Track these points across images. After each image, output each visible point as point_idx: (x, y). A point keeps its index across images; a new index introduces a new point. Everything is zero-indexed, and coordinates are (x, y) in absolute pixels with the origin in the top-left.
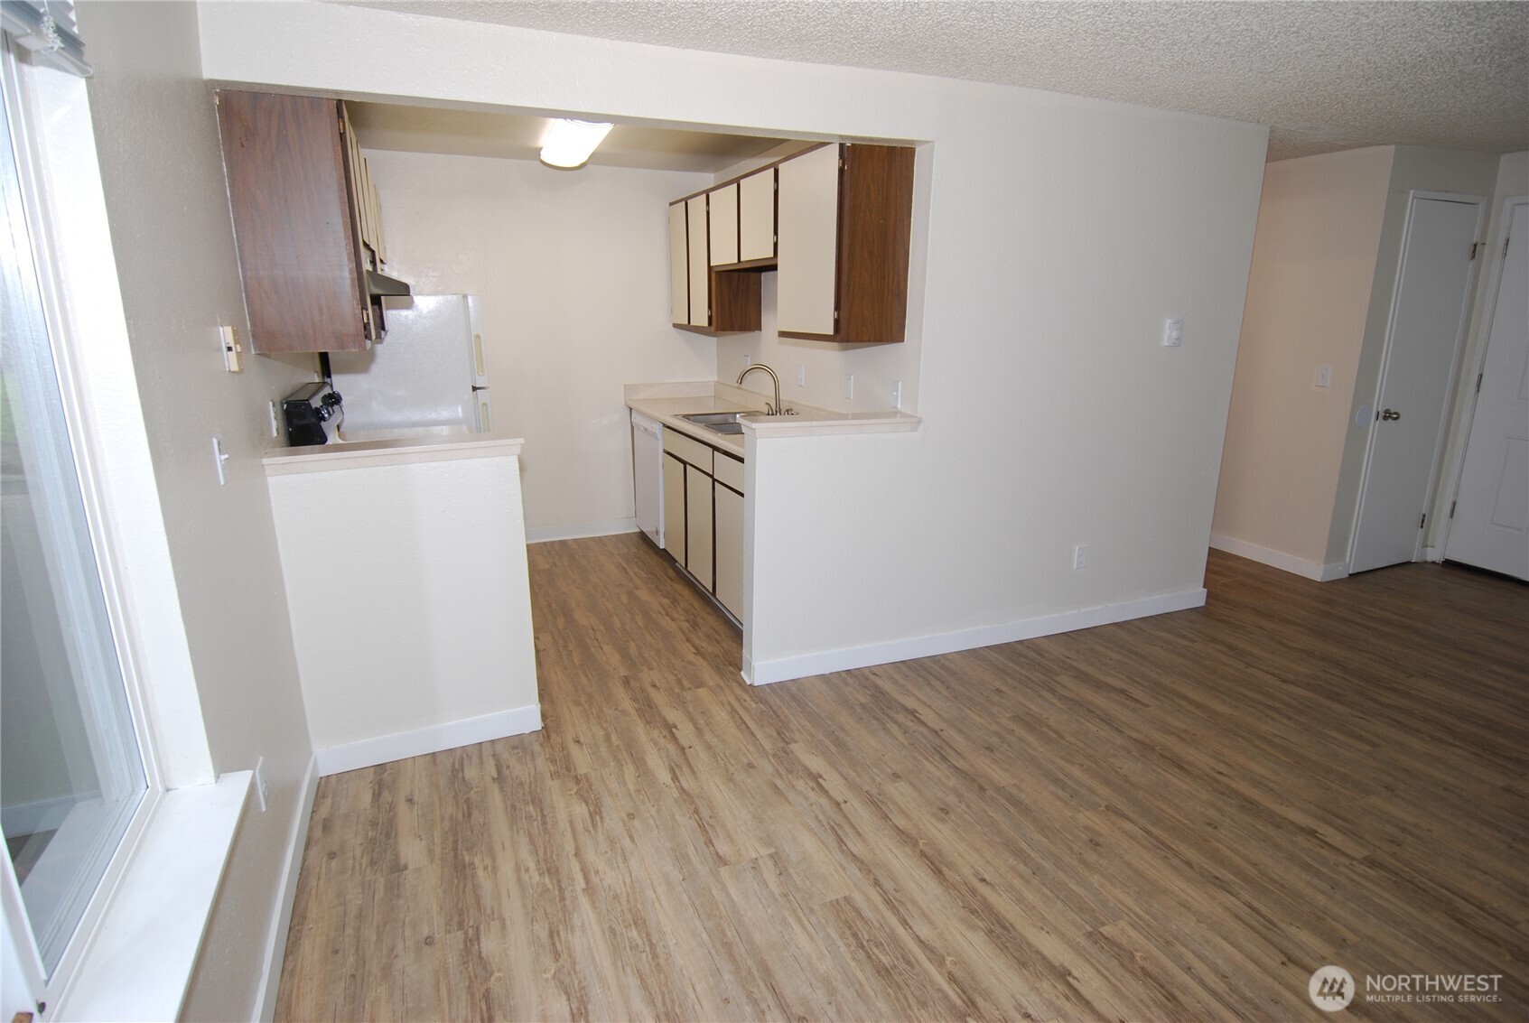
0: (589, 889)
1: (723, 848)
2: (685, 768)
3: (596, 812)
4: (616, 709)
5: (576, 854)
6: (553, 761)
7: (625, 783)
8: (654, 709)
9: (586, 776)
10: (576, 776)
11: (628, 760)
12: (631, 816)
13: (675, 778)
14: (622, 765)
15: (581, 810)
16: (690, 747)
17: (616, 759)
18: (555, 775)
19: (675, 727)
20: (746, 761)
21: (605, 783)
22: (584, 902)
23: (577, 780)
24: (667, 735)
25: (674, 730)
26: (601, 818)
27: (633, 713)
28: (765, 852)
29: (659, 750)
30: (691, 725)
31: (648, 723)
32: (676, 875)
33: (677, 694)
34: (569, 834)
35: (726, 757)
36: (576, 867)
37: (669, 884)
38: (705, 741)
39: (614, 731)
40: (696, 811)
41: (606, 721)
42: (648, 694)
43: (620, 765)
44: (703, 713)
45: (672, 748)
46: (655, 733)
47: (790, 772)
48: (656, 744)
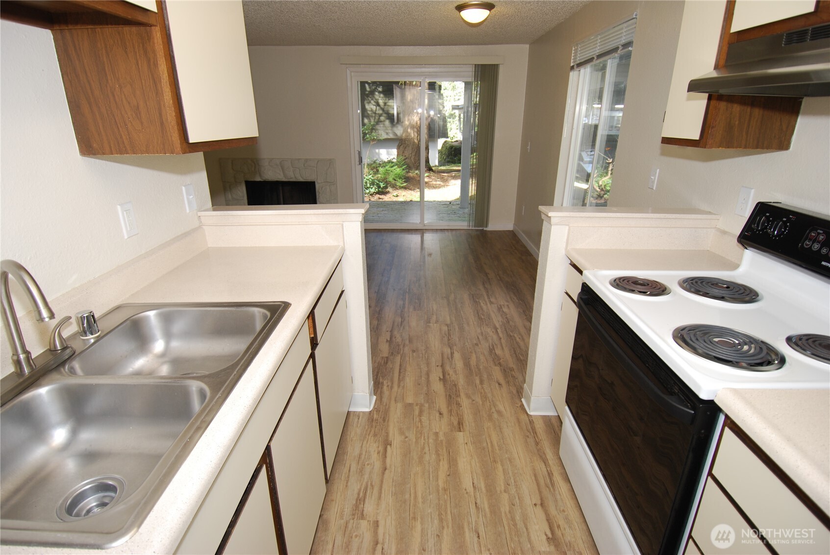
0: (496, 329)
1: (445, 328)
2: (445, 356)
3: (491, 350)
4: (473, 400)
5: (501, 338)
6: (513, 377)
7: (477, 357)
8: (448, 394)
9: (496, 365)
10: (501, 366)
11: (473, 367)
12: (477, 344)
13: (452, 354)
14: (476, 365)
15: (498, 352)
16: (438, 366)
17: (479, 370)
18: (512, 369)
19: (440, 379)
20: (414, 354)
21: (486, 360)
22: (498, 326)
23: (500, 364)
24: (447, 375)
25: (442, 377)
26: (489, 347)
27: (462, 395)
28: (431, 325)
29: (454, 368)
30: (431, 379)
31: (455, 385)
32: (465, 326)
33: (428, 402)
34: (504, 345)
35: (422, 357)
36: (501, 335)
37: (468, 324)
38: (428, 367)
39: (477, 385)
40: (449, 340)
41: (481, 393)
42: (448, 407)
43: (477, 366)
44: (419, 384)
45: (448, 368)
46: (454, 377)
47: (399, 345)
48: (455, 372)
